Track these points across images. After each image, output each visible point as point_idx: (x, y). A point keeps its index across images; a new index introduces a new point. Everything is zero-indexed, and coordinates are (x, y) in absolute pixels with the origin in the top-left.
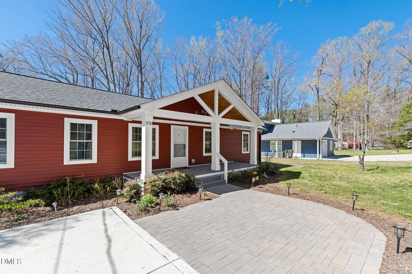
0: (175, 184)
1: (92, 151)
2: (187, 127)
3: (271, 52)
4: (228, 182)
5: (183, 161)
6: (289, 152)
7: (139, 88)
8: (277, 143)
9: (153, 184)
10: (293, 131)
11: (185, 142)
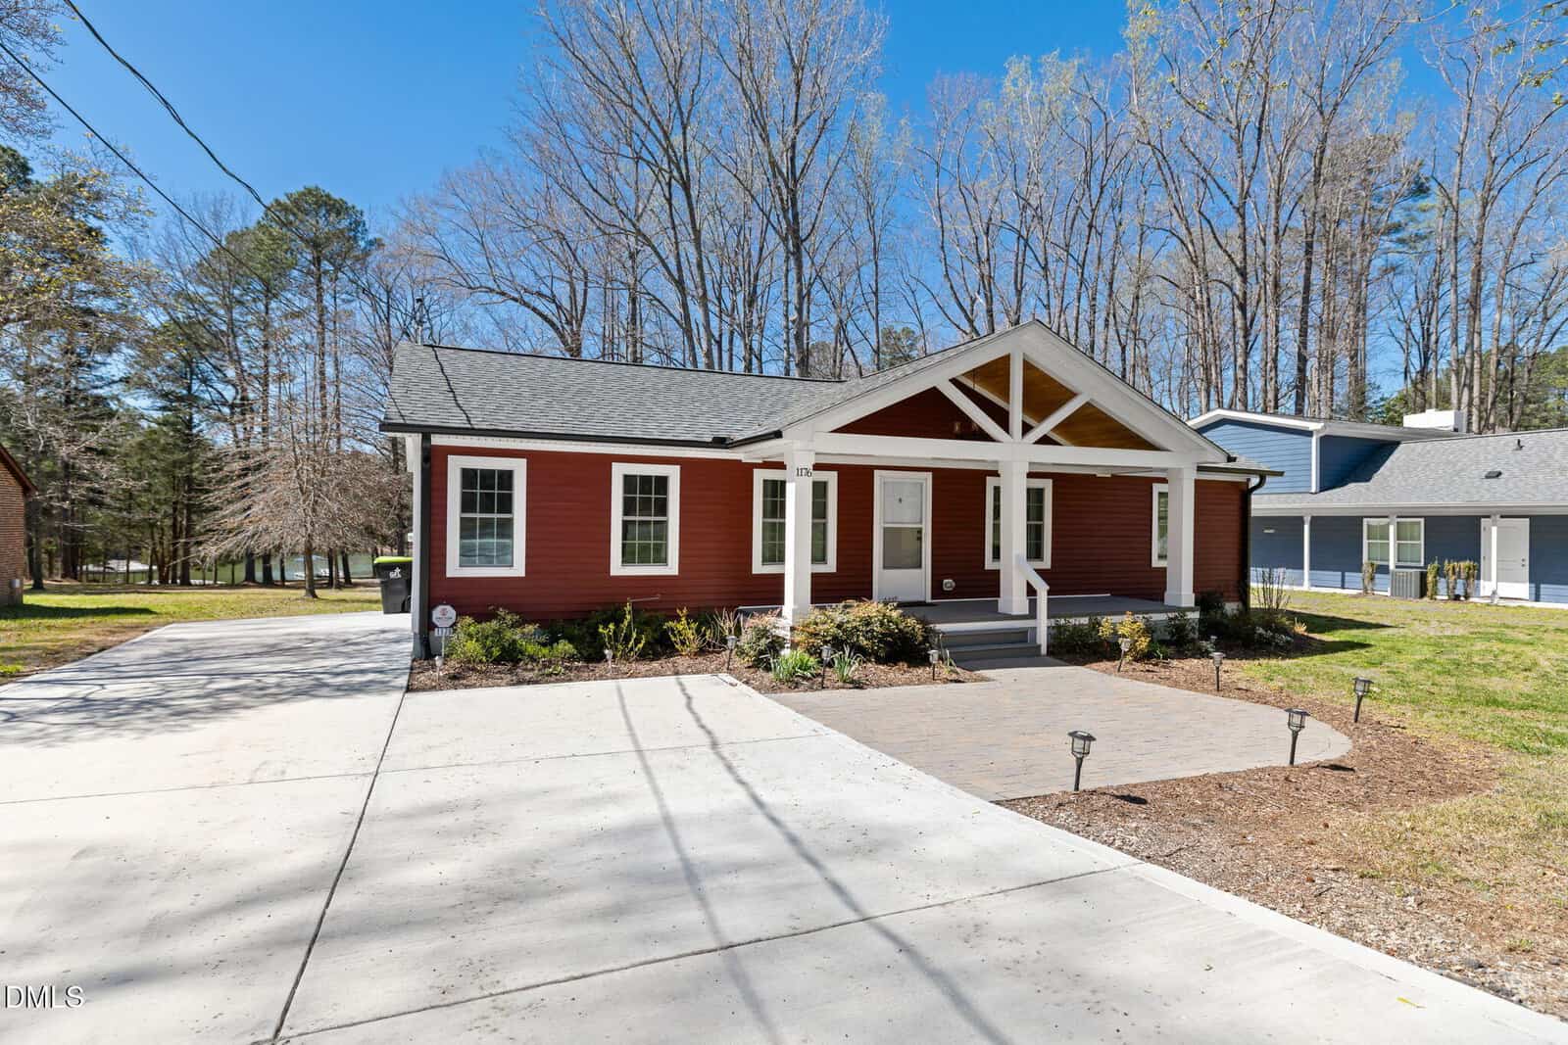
0: (870, 635)
1: (666, 545)
2: (929, 475)
3: (1434, 56)
4: (1049, 653)
5: (917, 582)
6: (1451, 572)
7: (791, 318)
8: (1392, 530)
9: (811, 629)
10: (1489, 470)
11: (921, 522)
